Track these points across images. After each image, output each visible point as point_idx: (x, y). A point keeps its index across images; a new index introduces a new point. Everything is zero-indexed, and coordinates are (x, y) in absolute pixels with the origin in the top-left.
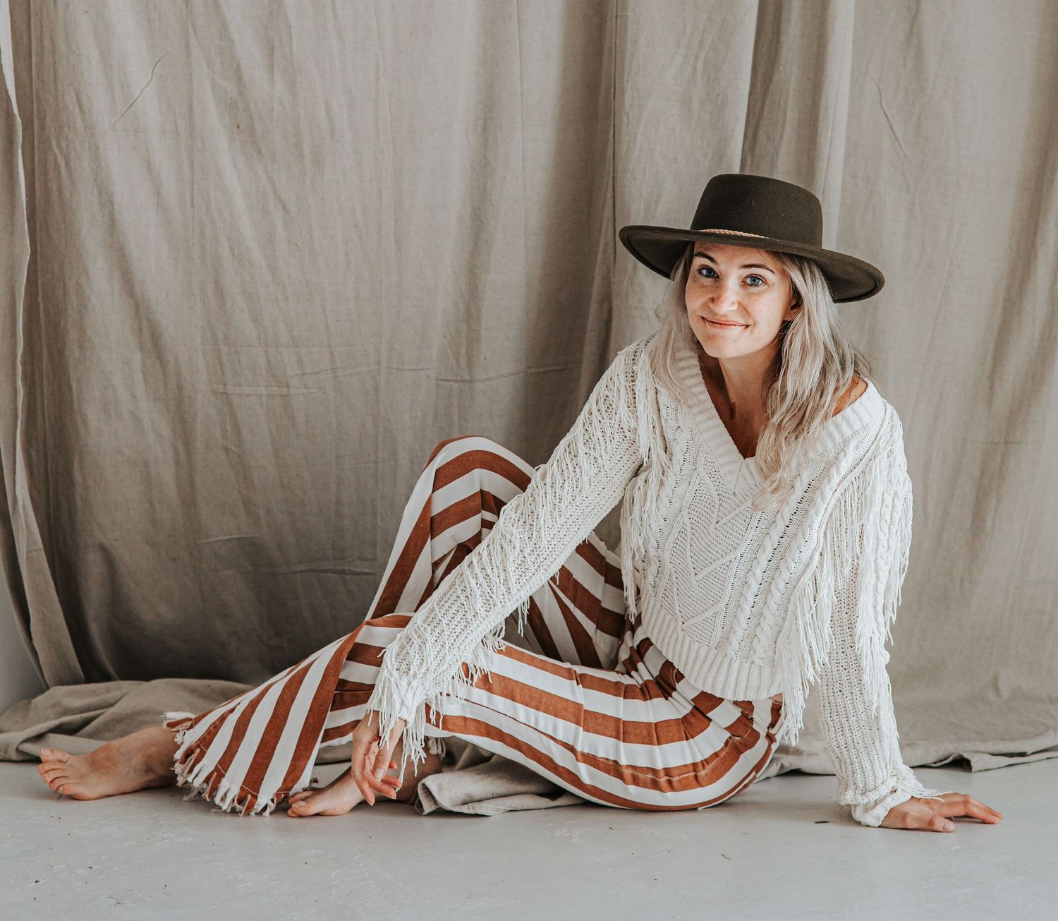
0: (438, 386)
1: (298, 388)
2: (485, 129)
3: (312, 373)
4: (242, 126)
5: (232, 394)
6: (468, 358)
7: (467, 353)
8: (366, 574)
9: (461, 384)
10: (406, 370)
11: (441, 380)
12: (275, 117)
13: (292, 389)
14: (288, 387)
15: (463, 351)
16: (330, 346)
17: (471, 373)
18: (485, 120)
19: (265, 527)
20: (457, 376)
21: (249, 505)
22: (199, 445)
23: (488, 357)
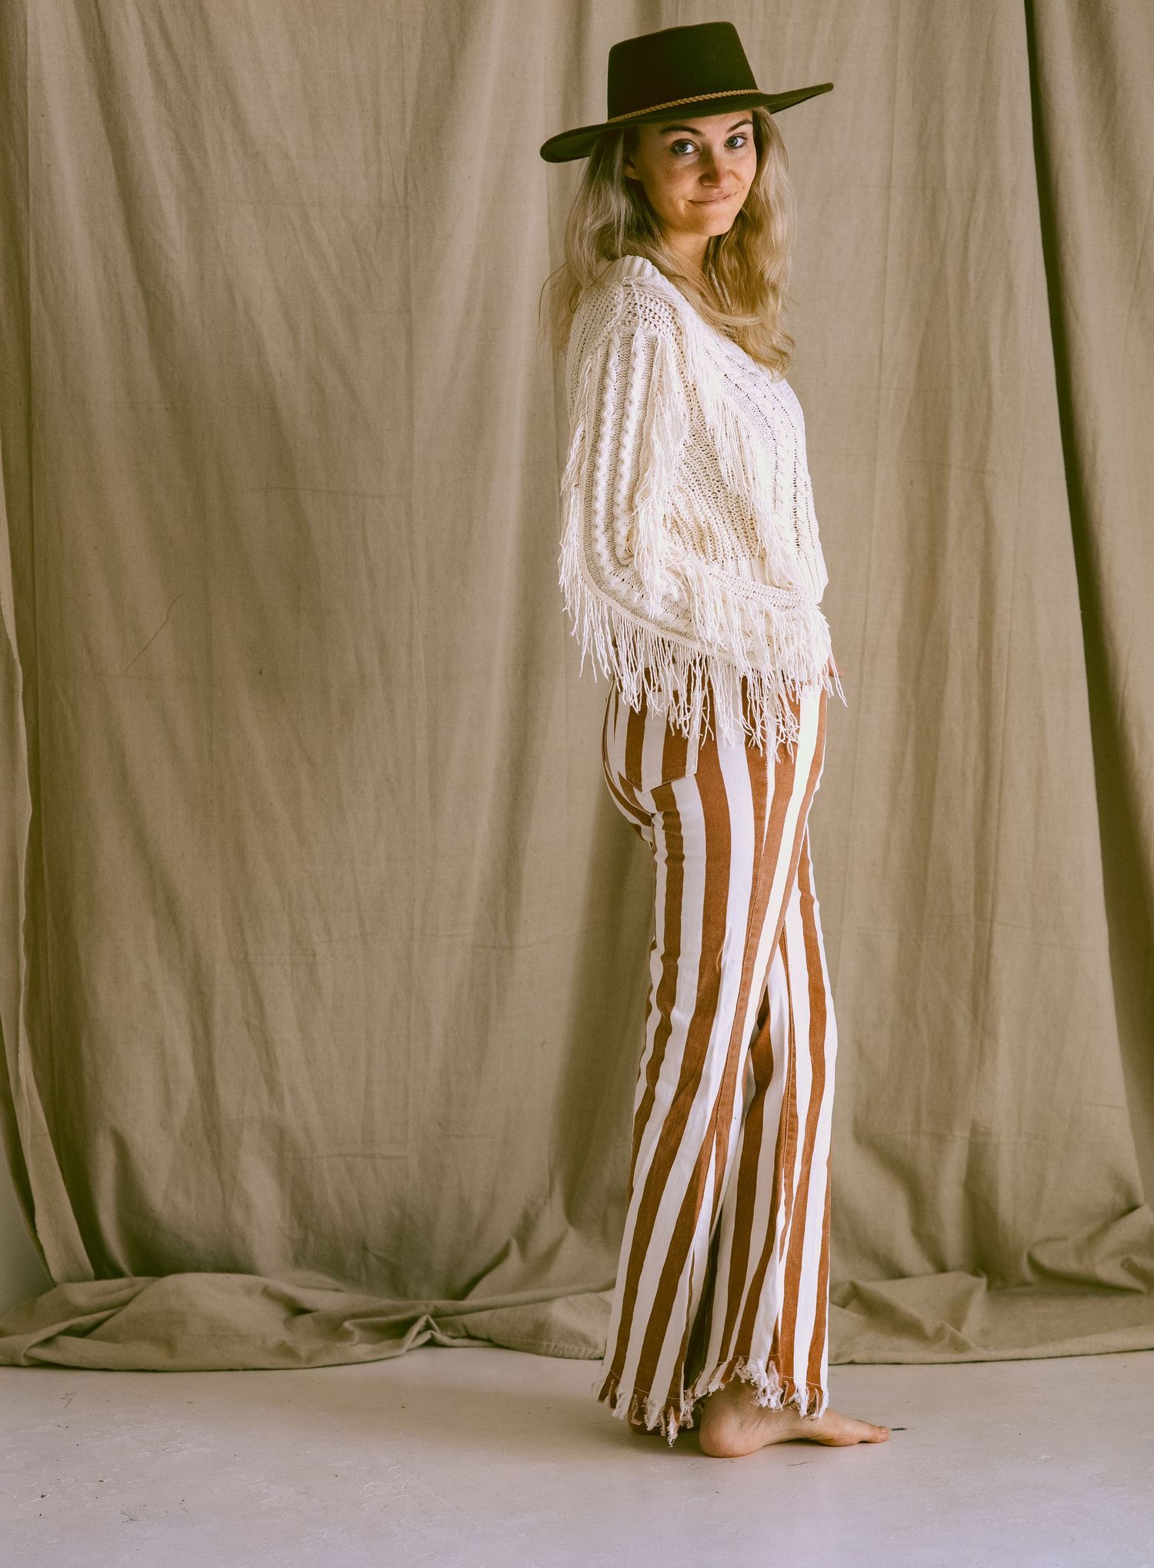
0: (474, 953)
1: (326, 957)
3: (340, 940)
4: (265, 672)
5: (254, 963)
6: (507, 923)
7: (507, 917)
9: (500, 951)
10: (441, 936)
11: (478, 946)
13: (319, 958)
14: (315, 955)
15: (502, 914)
16: (359, 910)
17: (510, 939)
19: (289, 1108)
20: (494, 941)
21: (272, 1084)
22: (218, 1017)
23: (528, 922)
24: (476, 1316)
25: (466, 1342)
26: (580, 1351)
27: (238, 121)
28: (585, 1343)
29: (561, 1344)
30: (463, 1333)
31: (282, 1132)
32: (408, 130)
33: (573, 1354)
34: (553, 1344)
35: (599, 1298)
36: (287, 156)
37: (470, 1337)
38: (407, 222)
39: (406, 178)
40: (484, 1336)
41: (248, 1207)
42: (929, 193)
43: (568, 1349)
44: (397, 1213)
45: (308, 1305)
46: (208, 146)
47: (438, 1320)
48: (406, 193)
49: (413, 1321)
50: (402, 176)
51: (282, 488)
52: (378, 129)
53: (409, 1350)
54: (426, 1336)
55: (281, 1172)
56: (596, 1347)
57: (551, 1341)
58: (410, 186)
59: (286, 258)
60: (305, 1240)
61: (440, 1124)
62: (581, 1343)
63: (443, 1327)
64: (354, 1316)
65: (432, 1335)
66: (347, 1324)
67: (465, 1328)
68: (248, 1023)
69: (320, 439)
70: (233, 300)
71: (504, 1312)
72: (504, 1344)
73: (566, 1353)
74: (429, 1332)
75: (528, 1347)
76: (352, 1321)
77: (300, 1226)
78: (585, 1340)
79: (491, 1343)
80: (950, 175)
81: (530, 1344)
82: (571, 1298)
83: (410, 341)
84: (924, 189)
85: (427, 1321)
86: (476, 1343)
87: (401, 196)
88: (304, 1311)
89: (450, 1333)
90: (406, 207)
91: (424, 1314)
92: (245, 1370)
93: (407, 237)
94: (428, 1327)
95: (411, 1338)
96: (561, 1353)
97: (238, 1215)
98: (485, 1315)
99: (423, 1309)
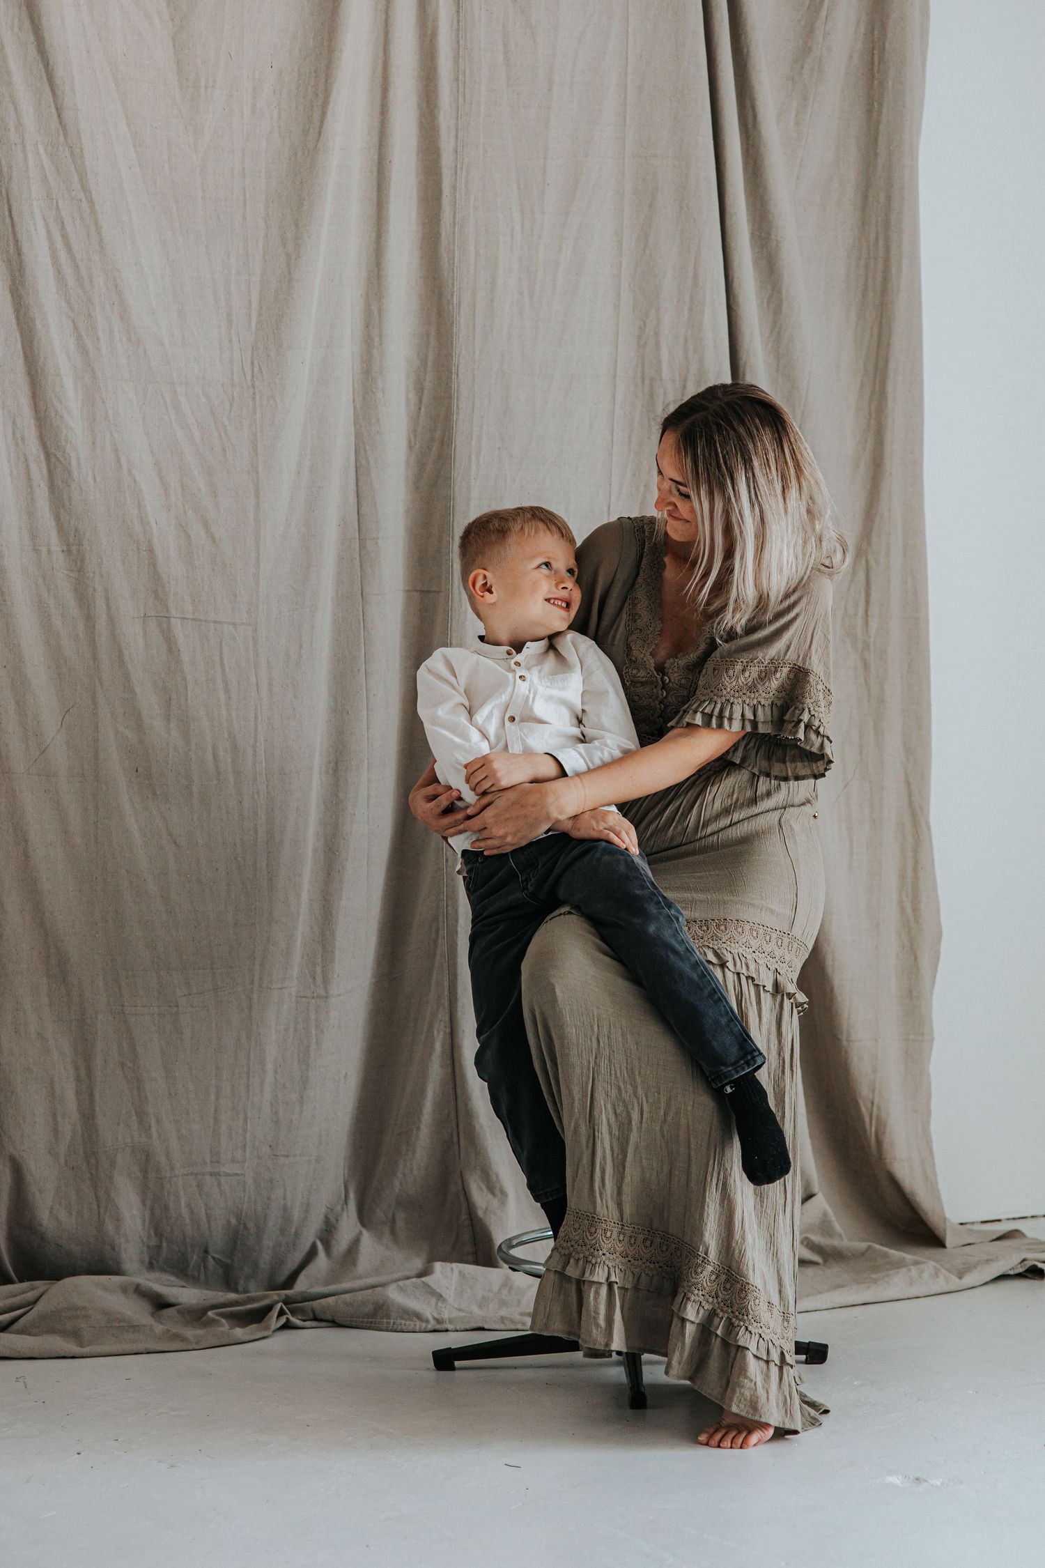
0: (297, 1002)
1: (186, 1007)
2: (336, 771)
3: (198, 993)
4: (140, 770)
5: (129, 1014)
6: (323, 977)
7: (323, 971)
8: (237, 1175)
9: (318, 1000)
10: (274, 989)
11: (300, 997)
12: (170, 762)
13: (180, 1008)
14: (177, 1006)
15: (319, 970)
16: (212, 968)
17: (327, 992)
18: (336, 763)
19: (155, 1135)
20: (313, 992)
21: (141, 1116)
22: (98, 1061)
23: (340, 975)
24: (323, 1301)
25: (314, 1324)
26: (415, 1325)
27: (124, 315)
28: (418, 1319)
29: (399, 1321)
30: (311, 1316)
31: (148, 1156)
32: (253, 324)
33: (411, 1328)
34: (392, 1321)
35: (423, 1282)
36: (162, 344)
37: (315, 1319)
38: (254, 398)
39: (252, 363)
40: (330, 1318)
41: (118, 1219)
42: (647, 382)
43: (405, 1325)
44: (233, 1221)
45: (173, 1300)
46: (100, 333)
47: (290, 1306)
48: (253, 376)
49: (269, 1308)
50: (249, 360)
51: (157, 616)
52: (230, 322)
53: (274, 1331)
54: (283, 1320)
55: (143, 1190)
56: (427, 1321)
57: (390, 1319)
58: (256, 369)
59: (159, 427)
60: (159, 1247)
61: (270, 1146)
62: (415, 1319)
63: (293, 1312)
64: (214, 1307)
65: (288, 1319)
66: (210, 1314)
67: (313, 1311)
68: (122, 1065)
69: (188, 576)
70: (118, 460)
71: (347, 1297)
72: (348, 1323)
73: (404, 1328)
74: (285, 1316)
75: (369, 1325)
76: (214, 1311)
77: (156, 1235)
78: (418, 1316)
79: (335, 1324)
80: (665, 368)
81: (371, 1322)
82: (401, 1283)
83: (257, 495)
84: (643, 379)
85: (281, 1308)
86: (324, 1324)
87: (249, 378)
88: (169, 1305)
89: (300, 1317)
90: (253, 386)
91: (277, 1302)
92: (148, 1353)
93: (254, 410)
94: (281, 1313)
95: (274, 1321)
96: (400, 1328)
97: (110, 1227)
98: (331, 1300)
99: (276, 1298)
